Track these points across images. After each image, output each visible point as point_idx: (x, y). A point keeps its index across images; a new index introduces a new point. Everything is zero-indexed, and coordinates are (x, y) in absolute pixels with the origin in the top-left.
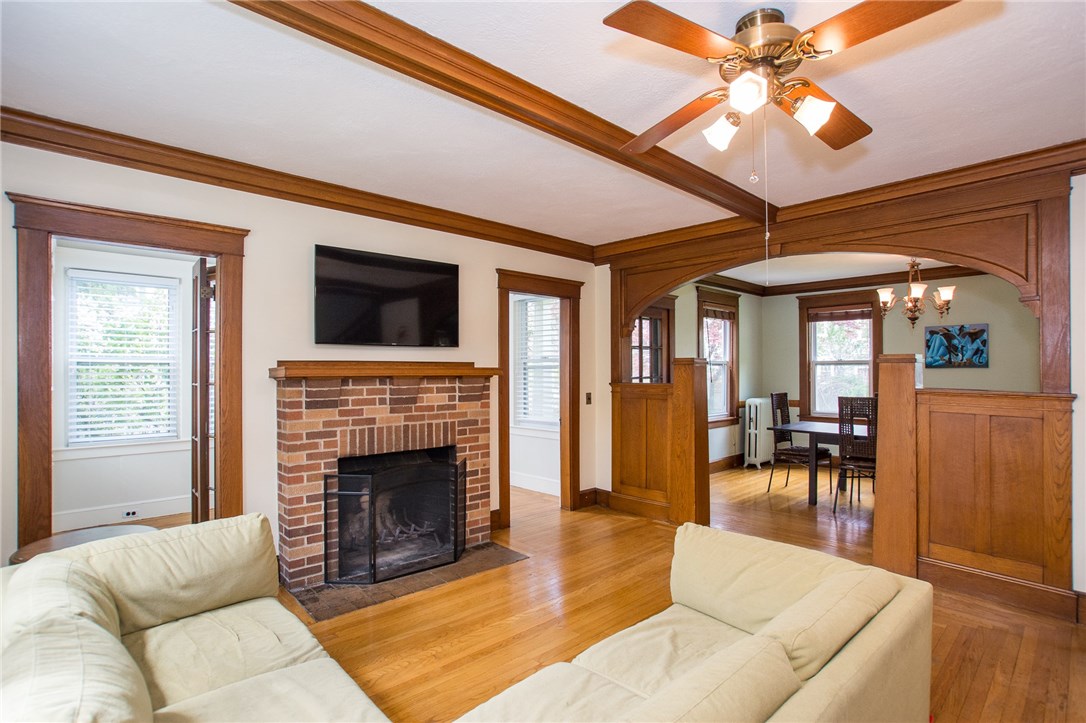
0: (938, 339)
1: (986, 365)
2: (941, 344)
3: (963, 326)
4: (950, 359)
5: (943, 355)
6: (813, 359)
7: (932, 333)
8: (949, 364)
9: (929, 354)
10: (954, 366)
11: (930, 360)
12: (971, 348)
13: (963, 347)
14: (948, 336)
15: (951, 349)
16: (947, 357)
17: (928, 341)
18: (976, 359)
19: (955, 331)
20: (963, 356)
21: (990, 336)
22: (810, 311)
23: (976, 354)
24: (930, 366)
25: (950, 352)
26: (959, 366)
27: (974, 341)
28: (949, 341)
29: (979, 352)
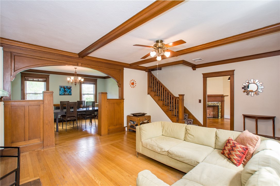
0: (62, 89)
1: (71, 95)
2: (63, 90)
5: (63, 92)
6: (25, 92)
7: (61, 87)
8: (64, 95)
9: (60, 92)
11: (60, 93)
12: (69, 91)
14: (64, 88)
15: (65, 91)
16: (64, 93)
17: (60, 89)
18: (69, 93)
19: (66, 87)
21: (72, 89)
22: (25, 78)
23: (69, 92)
24: (60, 95)
25: (65, 92)
26: (66, 95)
27: (69, 90)
28: (64, 89)
29: (70, 92)
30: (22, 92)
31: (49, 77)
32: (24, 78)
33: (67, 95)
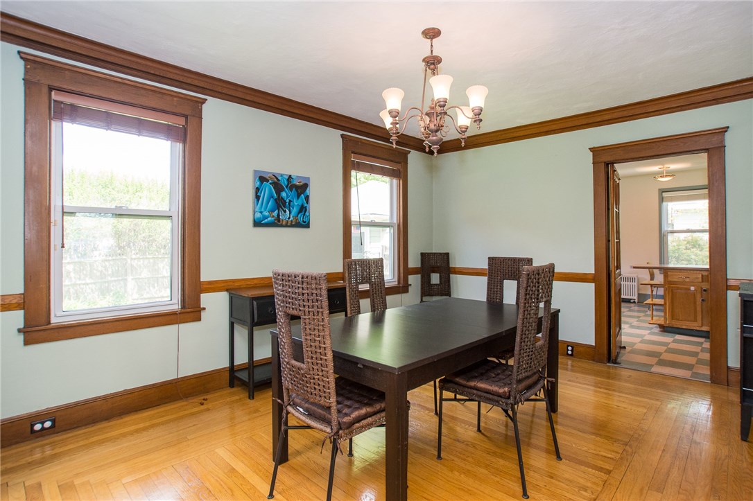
0: (268, 189)
1: (308, 226)
2: (271, 196)
3: (290, 176)
4: (278, 215)
5: (272, 211)
7: (263, 179)
8: (277, 223)
9: (258, 208)
10: (282, 226)
11: (258, 215)
12: (297, 203)
13: (290, 201)
14: (278, 187)
15: (280, 204)
16: (275, 214)
17: (257, 190)
18: (301, 217)
19: (284, 183)
20: (290, 213)
21: (312, 191)
22: (54, 96)
23: (300, 211)
24: (257, 224)
25: (279, 207)
26: (286, 226)
27: (298, 196)
28: (278, 192)
29: (303, 209)
30: (31, 197)
31: (201, 111)
32: (46, 99)
33: (292, 226)
